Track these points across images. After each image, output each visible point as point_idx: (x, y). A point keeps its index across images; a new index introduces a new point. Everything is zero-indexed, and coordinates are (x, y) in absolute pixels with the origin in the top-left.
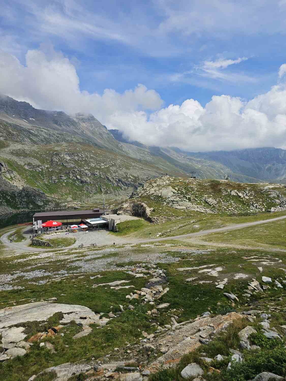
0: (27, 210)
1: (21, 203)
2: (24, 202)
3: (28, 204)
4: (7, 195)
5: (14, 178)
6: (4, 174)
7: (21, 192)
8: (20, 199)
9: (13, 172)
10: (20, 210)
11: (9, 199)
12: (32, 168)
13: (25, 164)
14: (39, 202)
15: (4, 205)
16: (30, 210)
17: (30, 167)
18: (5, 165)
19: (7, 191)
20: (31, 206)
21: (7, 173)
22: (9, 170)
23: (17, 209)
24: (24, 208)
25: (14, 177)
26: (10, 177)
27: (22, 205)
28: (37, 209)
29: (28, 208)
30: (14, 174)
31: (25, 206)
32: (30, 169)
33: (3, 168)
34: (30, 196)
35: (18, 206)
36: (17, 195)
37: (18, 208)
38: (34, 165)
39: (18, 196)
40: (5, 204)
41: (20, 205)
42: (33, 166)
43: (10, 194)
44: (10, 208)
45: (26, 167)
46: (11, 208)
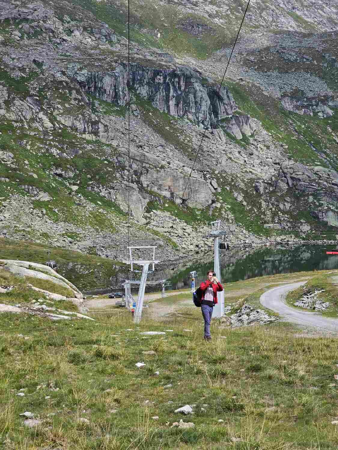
0: (292, 240)
1: (274, 214)
2: (284, 212)
3: (295, 219)
4: (235, 187)
5: (251, 139)
6: (225, 125)
7: (276, 182)
8: (273, 204)
9: (248, 118)
10: (273, 239)
11: (241, 202)
12: (303, 107)
13: (284, 96)
14: (330, 214)
15: (228, 220)
16: (304, 239)
17: (299, 103)
18: (228, 97)
19: (234, 178)
20: (306, 228)
21: (234, 122)
22: (239, 113)
23: (264, 234)
24: (283, 232)
25: (252, 136)
26: (240, 137)
27: (280, 222)
28: (323, 238)
29: (297, 235)
30: (253, 125)
31: (287, 226)
32: (297, 112)
33: (222, 108)
34: (301, 196)
35: (266, 225)
36: (265, 188)
37: (268, 233)
38: (310, 95)
39: (266, 193)
40: (231, 216)
41: (273, 222)
42: (309, 99)
43: (242, 185)
44: (244, 231)
45: (288, 105)
46: (247, 229)
